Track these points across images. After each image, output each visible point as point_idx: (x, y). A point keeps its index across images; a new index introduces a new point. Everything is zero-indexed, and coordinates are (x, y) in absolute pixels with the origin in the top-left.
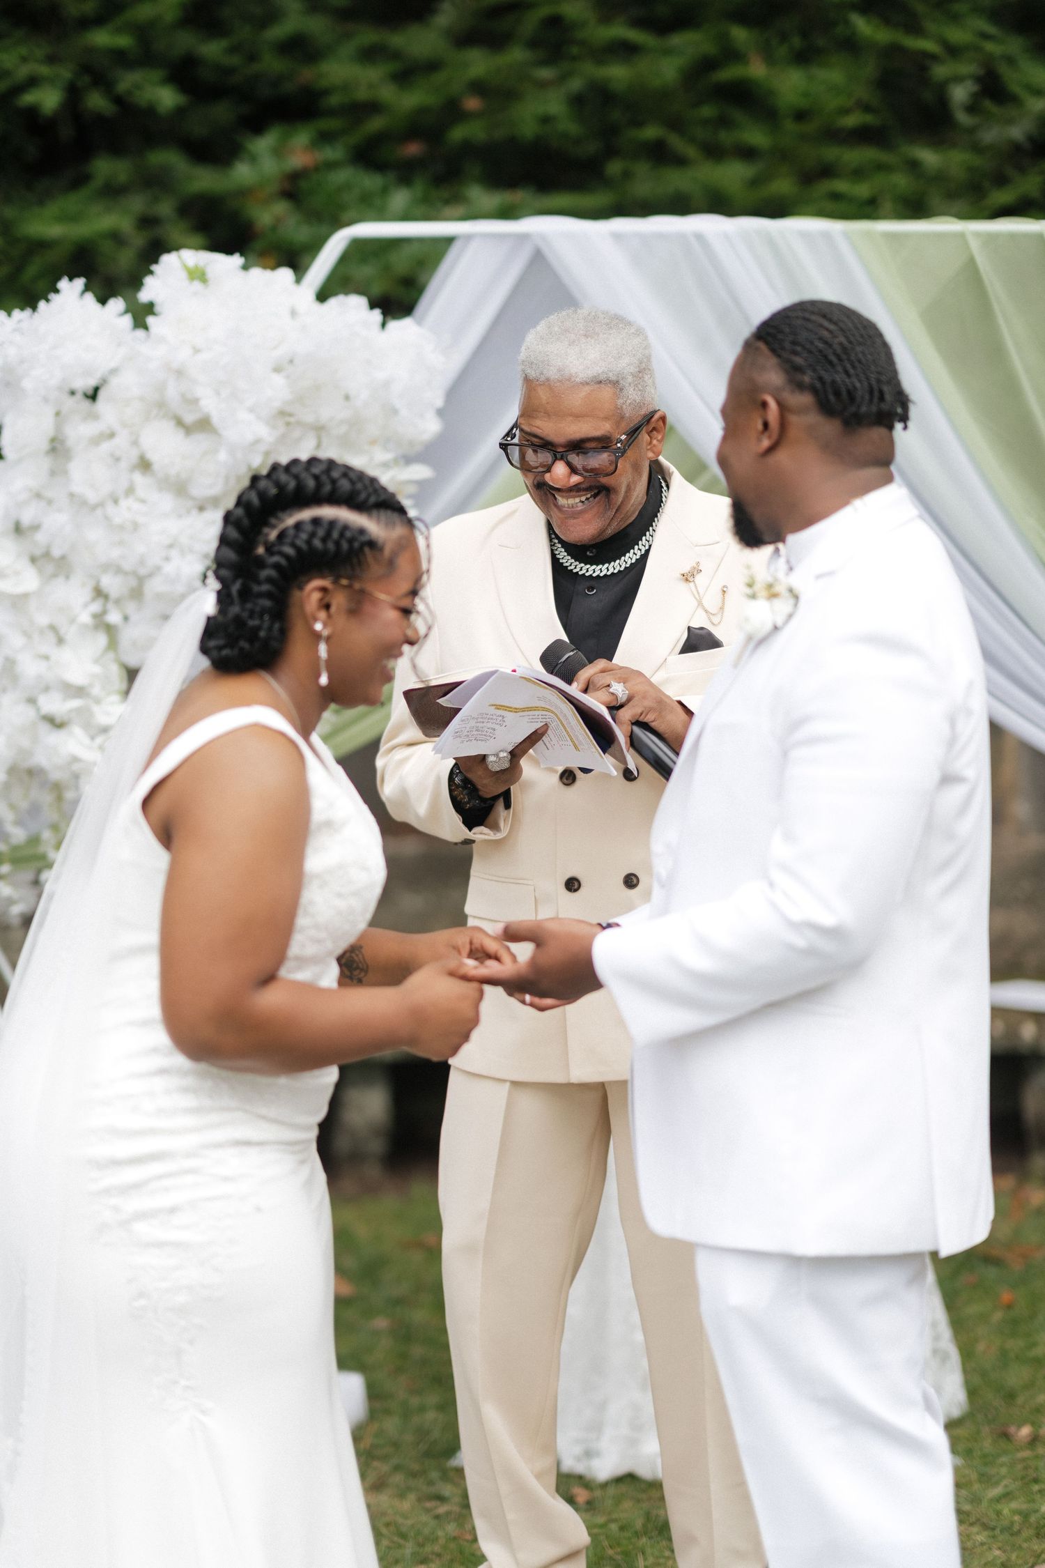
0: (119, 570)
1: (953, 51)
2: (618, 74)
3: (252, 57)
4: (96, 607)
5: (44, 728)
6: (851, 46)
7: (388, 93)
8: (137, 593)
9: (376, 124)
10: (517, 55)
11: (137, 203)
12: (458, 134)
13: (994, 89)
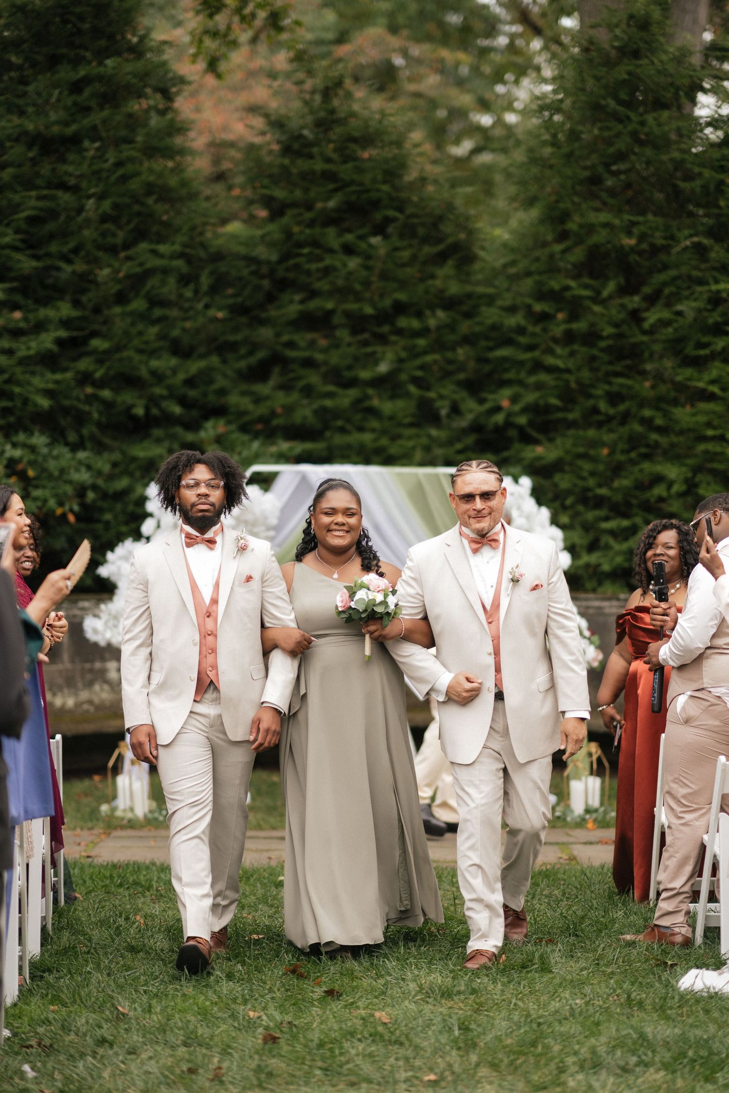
1: (441, 397)
2: (328, 403)
3: (206, 395)
6: (407, 395)
7: (251, 407)
9: (246, 419)
10: (295, 396)
11: (166, 444)
12: (275, 422)
13: (455, 410)
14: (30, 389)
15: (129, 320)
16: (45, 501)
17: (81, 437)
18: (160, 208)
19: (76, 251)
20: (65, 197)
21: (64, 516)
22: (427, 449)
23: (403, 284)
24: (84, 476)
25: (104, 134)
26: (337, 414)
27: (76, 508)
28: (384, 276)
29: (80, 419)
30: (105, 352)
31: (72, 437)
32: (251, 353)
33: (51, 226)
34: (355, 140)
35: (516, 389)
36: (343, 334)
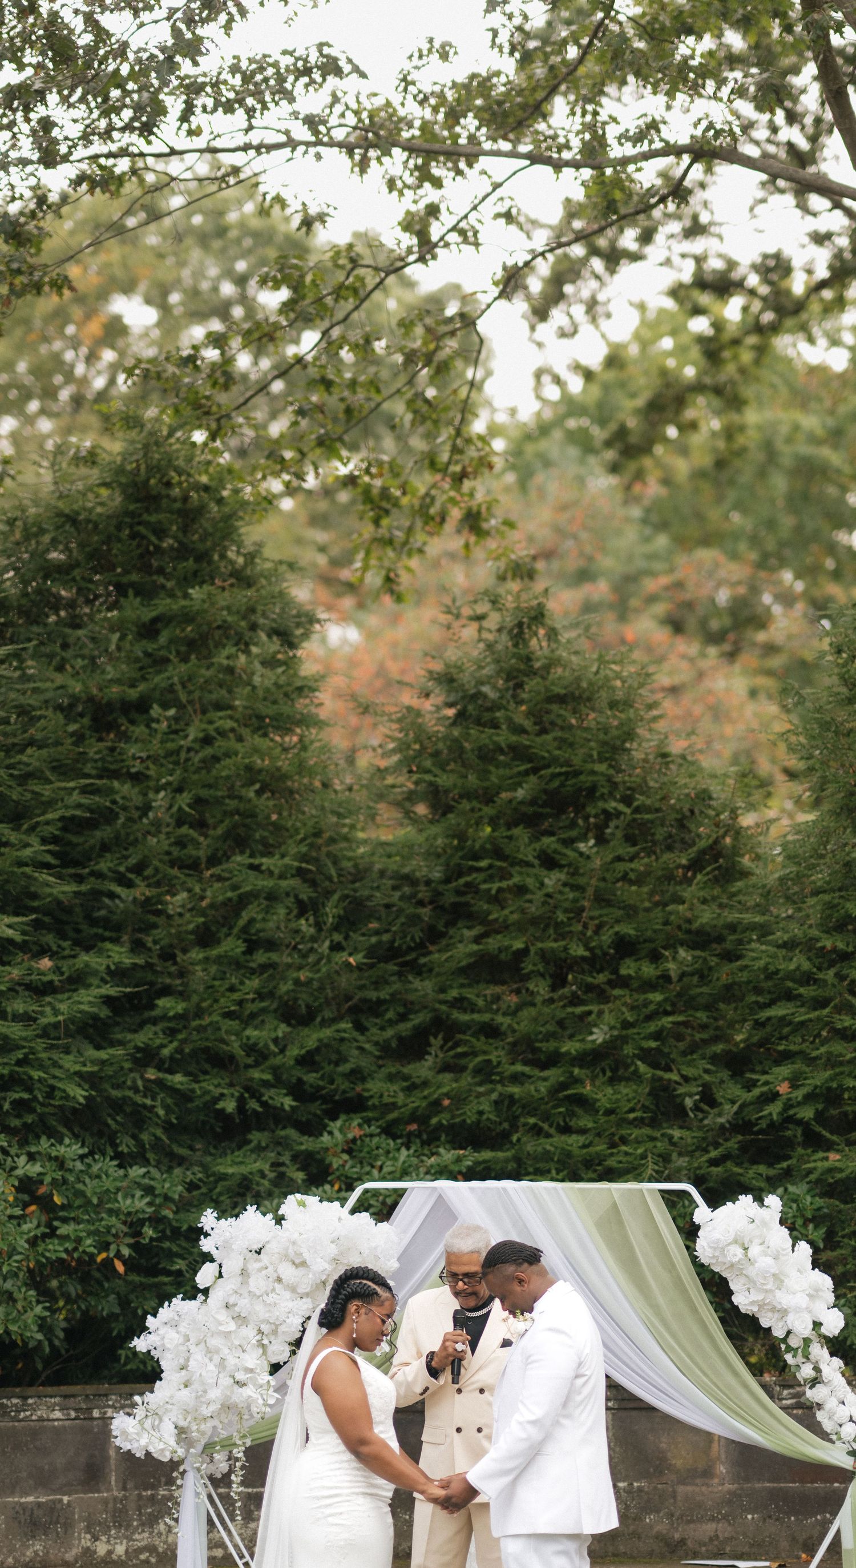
0: (268, 1322)
2: (515, 1090)
3: (332, 1082)
4: (258, 1337)
5: (236, 1386)
6: (637, 1076)
7: (401, 1099)
8: (275, 1332)
9: (394, 1115)
10: (467, 1079)
11: (271, 1154)
12: (437, 1119)
13: (708, 1098)
14: (57, 1072)
15: (213, 969)
16: (79, 1240)
17: (140, 1144)
18: (265, 803)
19: (139, 869)
20: (124, 789)
21: (108, 1263)
22: (665, 1158)
23: (631, 912)
24: (140, 1203)
25: (183, 697)
26: (530, 1107)
27: (126, 1252)
28: (601, 900)
29: (139, 1118)
30: (178, 1017)
31: (126, 1145)
32: (403, 1017)
33: (103, 833)
34: (561, 700)
35: (799, 1065)
36: (541, 988)
